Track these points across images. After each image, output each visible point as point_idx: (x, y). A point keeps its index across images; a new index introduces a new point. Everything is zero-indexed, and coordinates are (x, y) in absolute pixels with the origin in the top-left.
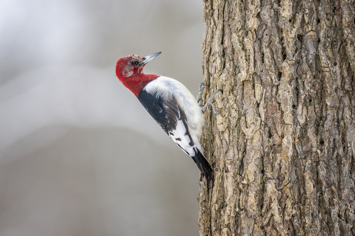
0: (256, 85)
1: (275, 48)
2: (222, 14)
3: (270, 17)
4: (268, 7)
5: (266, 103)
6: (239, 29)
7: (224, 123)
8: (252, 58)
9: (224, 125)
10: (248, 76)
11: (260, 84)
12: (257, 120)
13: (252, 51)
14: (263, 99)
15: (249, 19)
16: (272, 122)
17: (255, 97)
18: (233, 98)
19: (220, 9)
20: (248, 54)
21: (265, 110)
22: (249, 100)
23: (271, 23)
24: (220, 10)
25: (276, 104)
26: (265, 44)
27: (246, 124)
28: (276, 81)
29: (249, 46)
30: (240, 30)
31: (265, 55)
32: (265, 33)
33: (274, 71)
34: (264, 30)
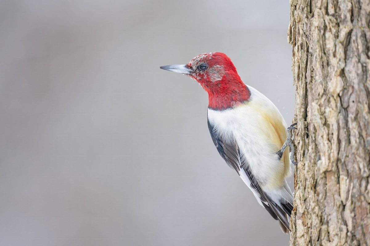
0: (341, 177)
1: (363, 121)
2: (304, 73)
3: (358, 75)
4: (355, 59)
5: (353, 204)
6: (321, 94)
7: (305, 236)
8: (335, 137)
9: (305, 238)
10: (330, 164)
11: (346, 176)
12: (341, 230)
13: (335, 127)
14: (350, 198)
15: (331, 79)
16: (361, 232)
17: (340, 195)
18: (314, 197)
19: (300, 65)
20: (331, 131)
21: (353, 215)
22: (332, 200)
23: (359, 84)
24: (300, 67)
25: (366, 204)
26: (351, 116)
27: (328, 236)
28: (364, 171)
29: (332, 121)
30: (322, 96)
31: (352, 133)
32: (351, 100)
33: (362, 155)
34: (351, 95)
